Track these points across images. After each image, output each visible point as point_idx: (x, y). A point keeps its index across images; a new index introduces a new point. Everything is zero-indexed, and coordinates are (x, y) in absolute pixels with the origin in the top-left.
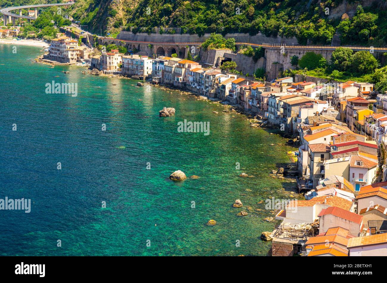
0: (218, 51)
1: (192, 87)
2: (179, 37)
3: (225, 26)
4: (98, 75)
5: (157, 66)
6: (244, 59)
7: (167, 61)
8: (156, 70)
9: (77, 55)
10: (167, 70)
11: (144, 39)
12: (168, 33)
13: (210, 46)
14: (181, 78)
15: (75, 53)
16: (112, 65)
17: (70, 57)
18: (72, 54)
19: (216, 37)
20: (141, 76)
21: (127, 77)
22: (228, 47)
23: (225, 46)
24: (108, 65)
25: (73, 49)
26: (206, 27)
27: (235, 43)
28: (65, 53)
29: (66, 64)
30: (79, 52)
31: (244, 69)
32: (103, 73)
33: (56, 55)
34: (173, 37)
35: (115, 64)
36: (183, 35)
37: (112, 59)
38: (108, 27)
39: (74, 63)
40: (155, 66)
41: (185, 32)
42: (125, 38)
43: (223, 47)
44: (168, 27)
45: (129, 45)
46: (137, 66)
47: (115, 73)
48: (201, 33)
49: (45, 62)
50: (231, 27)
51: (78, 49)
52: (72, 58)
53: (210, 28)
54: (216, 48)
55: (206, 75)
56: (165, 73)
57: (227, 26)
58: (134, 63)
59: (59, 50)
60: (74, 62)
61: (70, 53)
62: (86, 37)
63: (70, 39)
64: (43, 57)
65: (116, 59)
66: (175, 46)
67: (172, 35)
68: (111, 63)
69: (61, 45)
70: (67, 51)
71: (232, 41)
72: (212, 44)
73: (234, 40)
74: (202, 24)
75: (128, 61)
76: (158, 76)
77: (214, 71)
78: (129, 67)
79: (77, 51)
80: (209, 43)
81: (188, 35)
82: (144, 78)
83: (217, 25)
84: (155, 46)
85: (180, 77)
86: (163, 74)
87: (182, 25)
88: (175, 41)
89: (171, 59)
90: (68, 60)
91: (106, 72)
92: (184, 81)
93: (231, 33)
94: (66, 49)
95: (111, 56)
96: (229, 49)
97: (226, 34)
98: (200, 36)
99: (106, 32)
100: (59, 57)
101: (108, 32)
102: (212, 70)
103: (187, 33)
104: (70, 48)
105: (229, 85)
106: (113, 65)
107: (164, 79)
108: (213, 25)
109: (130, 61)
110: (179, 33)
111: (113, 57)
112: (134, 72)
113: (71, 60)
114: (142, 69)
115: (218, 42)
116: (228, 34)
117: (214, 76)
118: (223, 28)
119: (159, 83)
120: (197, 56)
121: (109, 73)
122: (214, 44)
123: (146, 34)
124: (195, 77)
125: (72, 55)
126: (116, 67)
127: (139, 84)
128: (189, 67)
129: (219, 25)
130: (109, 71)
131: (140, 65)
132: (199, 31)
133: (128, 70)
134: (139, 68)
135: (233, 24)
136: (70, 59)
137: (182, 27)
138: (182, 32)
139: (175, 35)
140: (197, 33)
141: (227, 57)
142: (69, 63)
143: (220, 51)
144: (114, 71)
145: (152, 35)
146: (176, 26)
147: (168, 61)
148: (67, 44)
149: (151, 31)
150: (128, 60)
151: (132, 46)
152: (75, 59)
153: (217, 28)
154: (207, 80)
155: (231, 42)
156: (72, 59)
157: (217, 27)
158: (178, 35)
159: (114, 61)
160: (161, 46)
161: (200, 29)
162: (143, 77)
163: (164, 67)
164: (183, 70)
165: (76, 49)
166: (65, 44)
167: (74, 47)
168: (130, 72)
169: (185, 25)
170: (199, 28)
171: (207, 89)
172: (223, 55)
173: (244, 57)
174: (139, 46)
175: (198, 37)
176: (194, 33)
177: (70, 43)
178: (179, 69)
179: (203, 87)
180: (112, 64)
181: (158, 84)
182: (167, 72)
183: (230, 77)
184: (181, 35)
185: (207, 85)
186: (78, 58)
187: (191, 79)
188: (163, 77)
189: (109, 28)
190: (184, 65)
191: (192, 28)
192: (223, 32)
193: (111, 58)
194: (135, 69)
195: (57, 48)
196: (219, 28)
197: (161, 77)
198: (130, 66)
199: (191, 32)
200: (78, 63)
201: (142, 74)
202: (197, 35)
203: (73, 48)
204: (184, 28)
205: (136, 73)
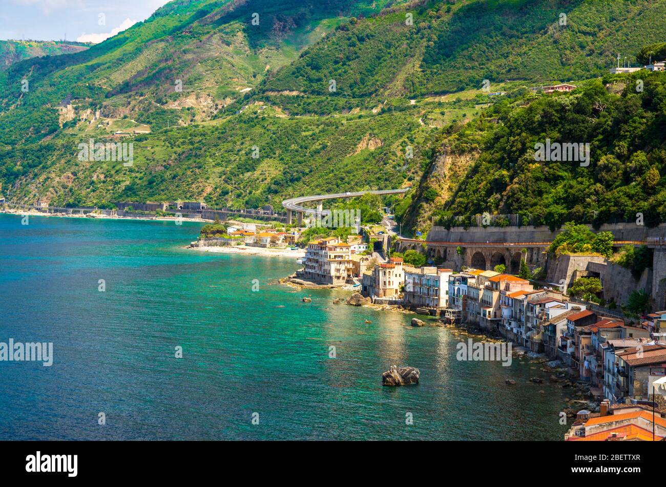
0: (575, 258)
1: (507, 330)
2: (516, 232)
3: (599, 208)
4: (360, 305)
5: (456, 288)
6: (620, 273)
7: (474, 277)
8: (454, 295)
9: (348, 270)
10: (472, 295)
11: (458, 238)
12: (496, 226)
13: (561, 247)
14: (489, 312)
15: (343, 267)
16: (388, 287)
17: (333, 273)
18: (338, 268)
19: (576, 231)
20: (432, 309)
21: (410, 310)
22: (597, 250)
23: (590, 247)
24: (381, 287)
25: (340, 259)
26: (564, 211)
27: (612, 242)
28: (326, 267)
29: (325, 286)
30: (351, 265)
31: (618, 293)
32: (370, 302)
33: (313, 271)
34: (505, 233)
35: (396, 286)
36: (523, 229)
37: (389, 275)
38: (419, 220)
39: (341, 284)
40: (452, 286)
41: (525, 223)
42: (436, 238)
43: (587, 250)
44: (499, 214)
45: (432, 249)
46: (428, 289)
47: (391, 303)
48: (554, 223)
49: (293, 283)
50: (609, 211)
51: (350, 259)
52: (338, 275)
53: (571, 213)
54: (571, 252)
55: (528, 303)
56: (469, 301)
57: (604, 208)
58: (424, 282)
59: (317, 262)
60: (341, 282)
61: (333, 266)
62: (381, 240)
63: (337, 241)
64: (294, 275)
65: (398, 275)
66: (503, 249)
67: (502, 230)
68: (387, 283)
69: (320, 252)
70: (329, 263)
71: (607, 238)
72: (565, 243)
73: (611, 235)
74: (557, 206)
75: (414, 278)
76: (458, 306)
77: (547, 296)
78: (416, 290)
79: (348, 262)
80: (561, 242)
81: (531, 229)
82: (438, 311)
83: (585, 207)
84: (468, 251)
85: (488, 310)
86: (465, 305)
87: (521, 209)
88: (508, 239)
89: (481, 274)
90: (330, 279)
91: (375, 300)
92: (495, 316)
93: (610, 222)
94: (328, 259)
95: (388, 271)
96: (598, 254)
97: (602, 224)
98: (553, 230)
99: (415, 230)
100: (318, 275)
101: (419, 230)
102: (541, 293)
103: (529, 224)
104: (335, 256)
105: (564, 325)
106: (391, 287)
107: (467, 313)
108: (579, 208)
109: (417, 277)
110: (516, 225)
111: (391, 271)
112: (424, 301)
113: (335, 281)
114: (436, 293)
115: (578, 239)
116: (606, 224)
117: (543, 306)
118: (596, 212)
119: (457, 322)
120: (540, 269)
121: (381, 302)
122: (569, 244)
123: (461, 229)
124: (513, 309)
125: (338, 270)
126: (396, 290)
127: (414, 322)
128: (507, 288)
129: (590, 208)
130: (384, 298)
131: (434, 286)
132: (550, 220)
133: (414, 297)
134: (431, 293)
135: (615, 205)
136: (334, 278)
137: (520, 212)
138: (520, 224)
139: (509, 229)
140: (547, 224)
141: (592, 270)
142: (331, 286)
143: (579, 258)
144: (391, 299)
145: (472, 230)
146: (511, 212)
147: (476, 276)
148: (330, 249)
149: (470, 223)
150: (413, 276)
151: (436, 251)
152: (344, 278)
153: (584, 214)
154: (529, 314)
155: (605, 241)
156: (338, 278)
157: (584, 211)
158: (514, 229)
159: (393, 278)
160: (480, 251)
161: (553, 217)
162: (436, 311)
163: (468, 290)
164: (495, 295)
165: (346, 259)
166: (327, 249)
167: (344, 255)
168: (416, 301)
169: (527, 209)
170: (551, 214)
171: (529, 333)
172: (585, 266)
173: (619, 268)
174: (445, 251)
175: (550, 232)
176: (542, 224)
177: (336, 247)
178: (489, 293)
179: (523, 330)
180: (389, 284)
181: (453, 323)
182: (472, 299)
183: (570, 308)
184: (519, 228)
185: (529, 325)
186: (349, 276)
187: (506, 312)
188: (464, 309)
189: (422, 223)
190: (497, 284)
191: (538, 215)
192: (596, 220)
193: (387, 274)
194: (424, 294)
195: (316, 258)
196: (588, 212)
197: (461, 309)
198: (418, 289)
199: (536, 222)
200: (347, 284)
201: (436, 305)
202: (546, 229)
203: (342, 256)
204: (525, 214)
205: (427, 302)
